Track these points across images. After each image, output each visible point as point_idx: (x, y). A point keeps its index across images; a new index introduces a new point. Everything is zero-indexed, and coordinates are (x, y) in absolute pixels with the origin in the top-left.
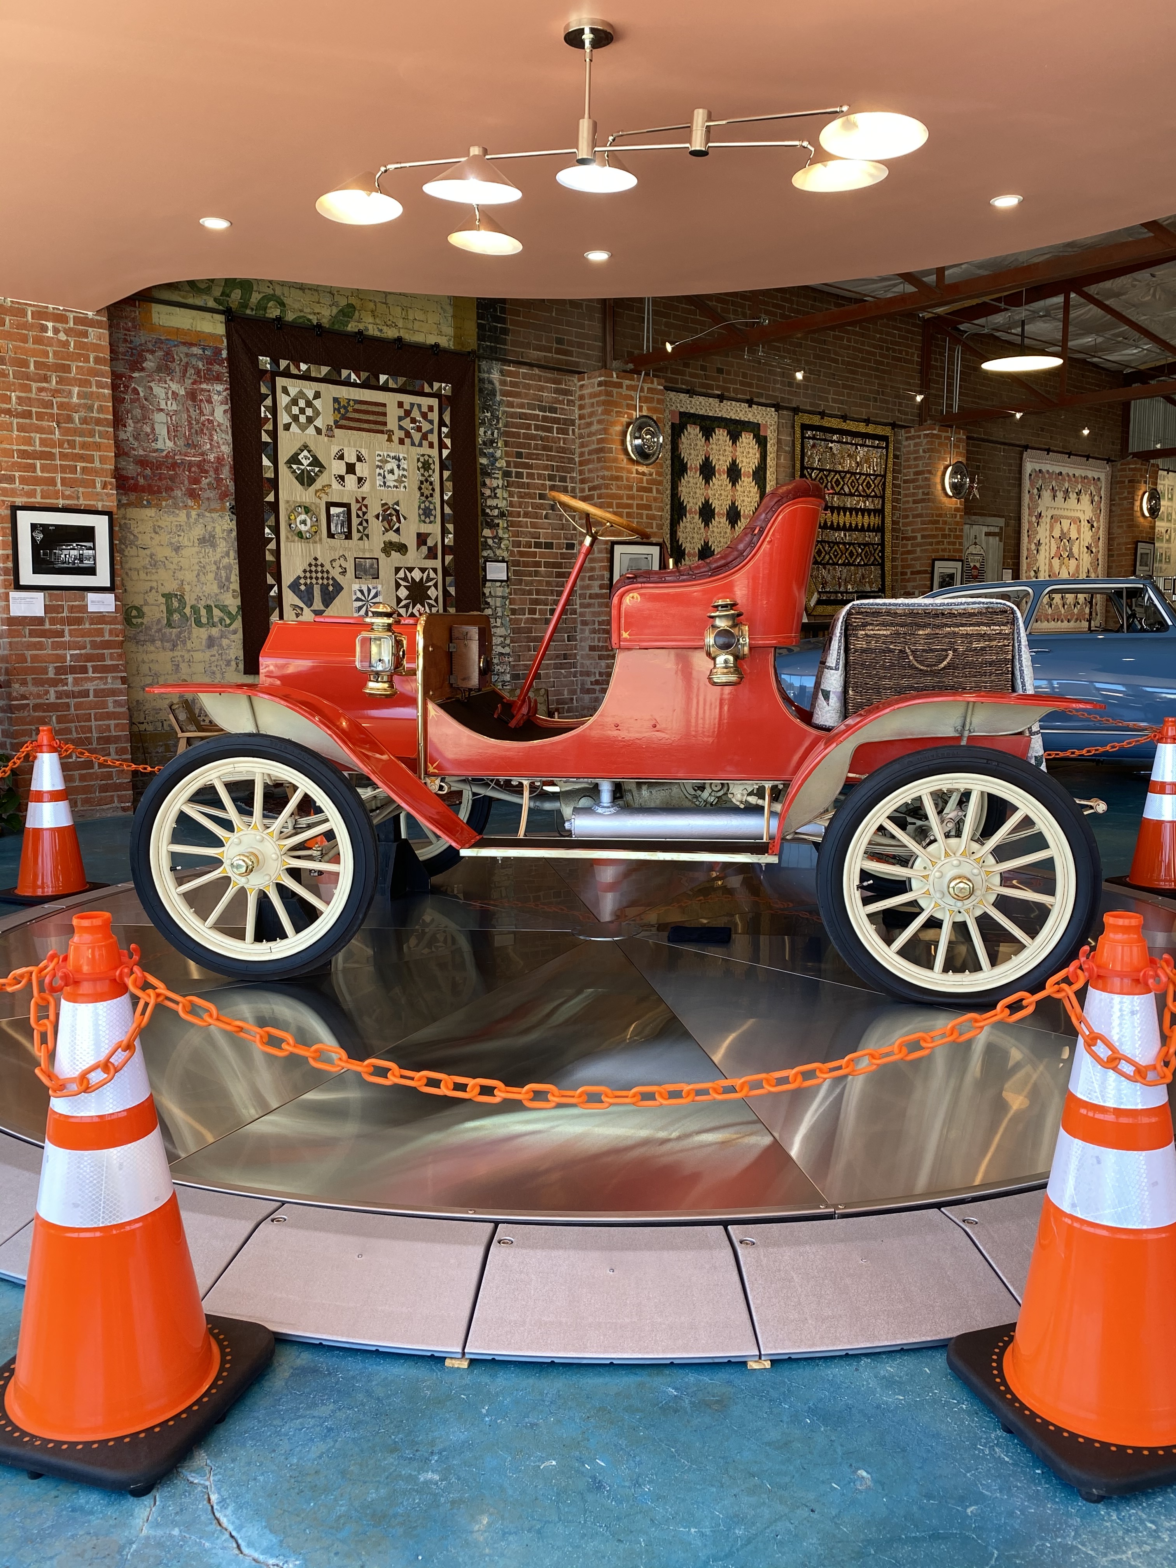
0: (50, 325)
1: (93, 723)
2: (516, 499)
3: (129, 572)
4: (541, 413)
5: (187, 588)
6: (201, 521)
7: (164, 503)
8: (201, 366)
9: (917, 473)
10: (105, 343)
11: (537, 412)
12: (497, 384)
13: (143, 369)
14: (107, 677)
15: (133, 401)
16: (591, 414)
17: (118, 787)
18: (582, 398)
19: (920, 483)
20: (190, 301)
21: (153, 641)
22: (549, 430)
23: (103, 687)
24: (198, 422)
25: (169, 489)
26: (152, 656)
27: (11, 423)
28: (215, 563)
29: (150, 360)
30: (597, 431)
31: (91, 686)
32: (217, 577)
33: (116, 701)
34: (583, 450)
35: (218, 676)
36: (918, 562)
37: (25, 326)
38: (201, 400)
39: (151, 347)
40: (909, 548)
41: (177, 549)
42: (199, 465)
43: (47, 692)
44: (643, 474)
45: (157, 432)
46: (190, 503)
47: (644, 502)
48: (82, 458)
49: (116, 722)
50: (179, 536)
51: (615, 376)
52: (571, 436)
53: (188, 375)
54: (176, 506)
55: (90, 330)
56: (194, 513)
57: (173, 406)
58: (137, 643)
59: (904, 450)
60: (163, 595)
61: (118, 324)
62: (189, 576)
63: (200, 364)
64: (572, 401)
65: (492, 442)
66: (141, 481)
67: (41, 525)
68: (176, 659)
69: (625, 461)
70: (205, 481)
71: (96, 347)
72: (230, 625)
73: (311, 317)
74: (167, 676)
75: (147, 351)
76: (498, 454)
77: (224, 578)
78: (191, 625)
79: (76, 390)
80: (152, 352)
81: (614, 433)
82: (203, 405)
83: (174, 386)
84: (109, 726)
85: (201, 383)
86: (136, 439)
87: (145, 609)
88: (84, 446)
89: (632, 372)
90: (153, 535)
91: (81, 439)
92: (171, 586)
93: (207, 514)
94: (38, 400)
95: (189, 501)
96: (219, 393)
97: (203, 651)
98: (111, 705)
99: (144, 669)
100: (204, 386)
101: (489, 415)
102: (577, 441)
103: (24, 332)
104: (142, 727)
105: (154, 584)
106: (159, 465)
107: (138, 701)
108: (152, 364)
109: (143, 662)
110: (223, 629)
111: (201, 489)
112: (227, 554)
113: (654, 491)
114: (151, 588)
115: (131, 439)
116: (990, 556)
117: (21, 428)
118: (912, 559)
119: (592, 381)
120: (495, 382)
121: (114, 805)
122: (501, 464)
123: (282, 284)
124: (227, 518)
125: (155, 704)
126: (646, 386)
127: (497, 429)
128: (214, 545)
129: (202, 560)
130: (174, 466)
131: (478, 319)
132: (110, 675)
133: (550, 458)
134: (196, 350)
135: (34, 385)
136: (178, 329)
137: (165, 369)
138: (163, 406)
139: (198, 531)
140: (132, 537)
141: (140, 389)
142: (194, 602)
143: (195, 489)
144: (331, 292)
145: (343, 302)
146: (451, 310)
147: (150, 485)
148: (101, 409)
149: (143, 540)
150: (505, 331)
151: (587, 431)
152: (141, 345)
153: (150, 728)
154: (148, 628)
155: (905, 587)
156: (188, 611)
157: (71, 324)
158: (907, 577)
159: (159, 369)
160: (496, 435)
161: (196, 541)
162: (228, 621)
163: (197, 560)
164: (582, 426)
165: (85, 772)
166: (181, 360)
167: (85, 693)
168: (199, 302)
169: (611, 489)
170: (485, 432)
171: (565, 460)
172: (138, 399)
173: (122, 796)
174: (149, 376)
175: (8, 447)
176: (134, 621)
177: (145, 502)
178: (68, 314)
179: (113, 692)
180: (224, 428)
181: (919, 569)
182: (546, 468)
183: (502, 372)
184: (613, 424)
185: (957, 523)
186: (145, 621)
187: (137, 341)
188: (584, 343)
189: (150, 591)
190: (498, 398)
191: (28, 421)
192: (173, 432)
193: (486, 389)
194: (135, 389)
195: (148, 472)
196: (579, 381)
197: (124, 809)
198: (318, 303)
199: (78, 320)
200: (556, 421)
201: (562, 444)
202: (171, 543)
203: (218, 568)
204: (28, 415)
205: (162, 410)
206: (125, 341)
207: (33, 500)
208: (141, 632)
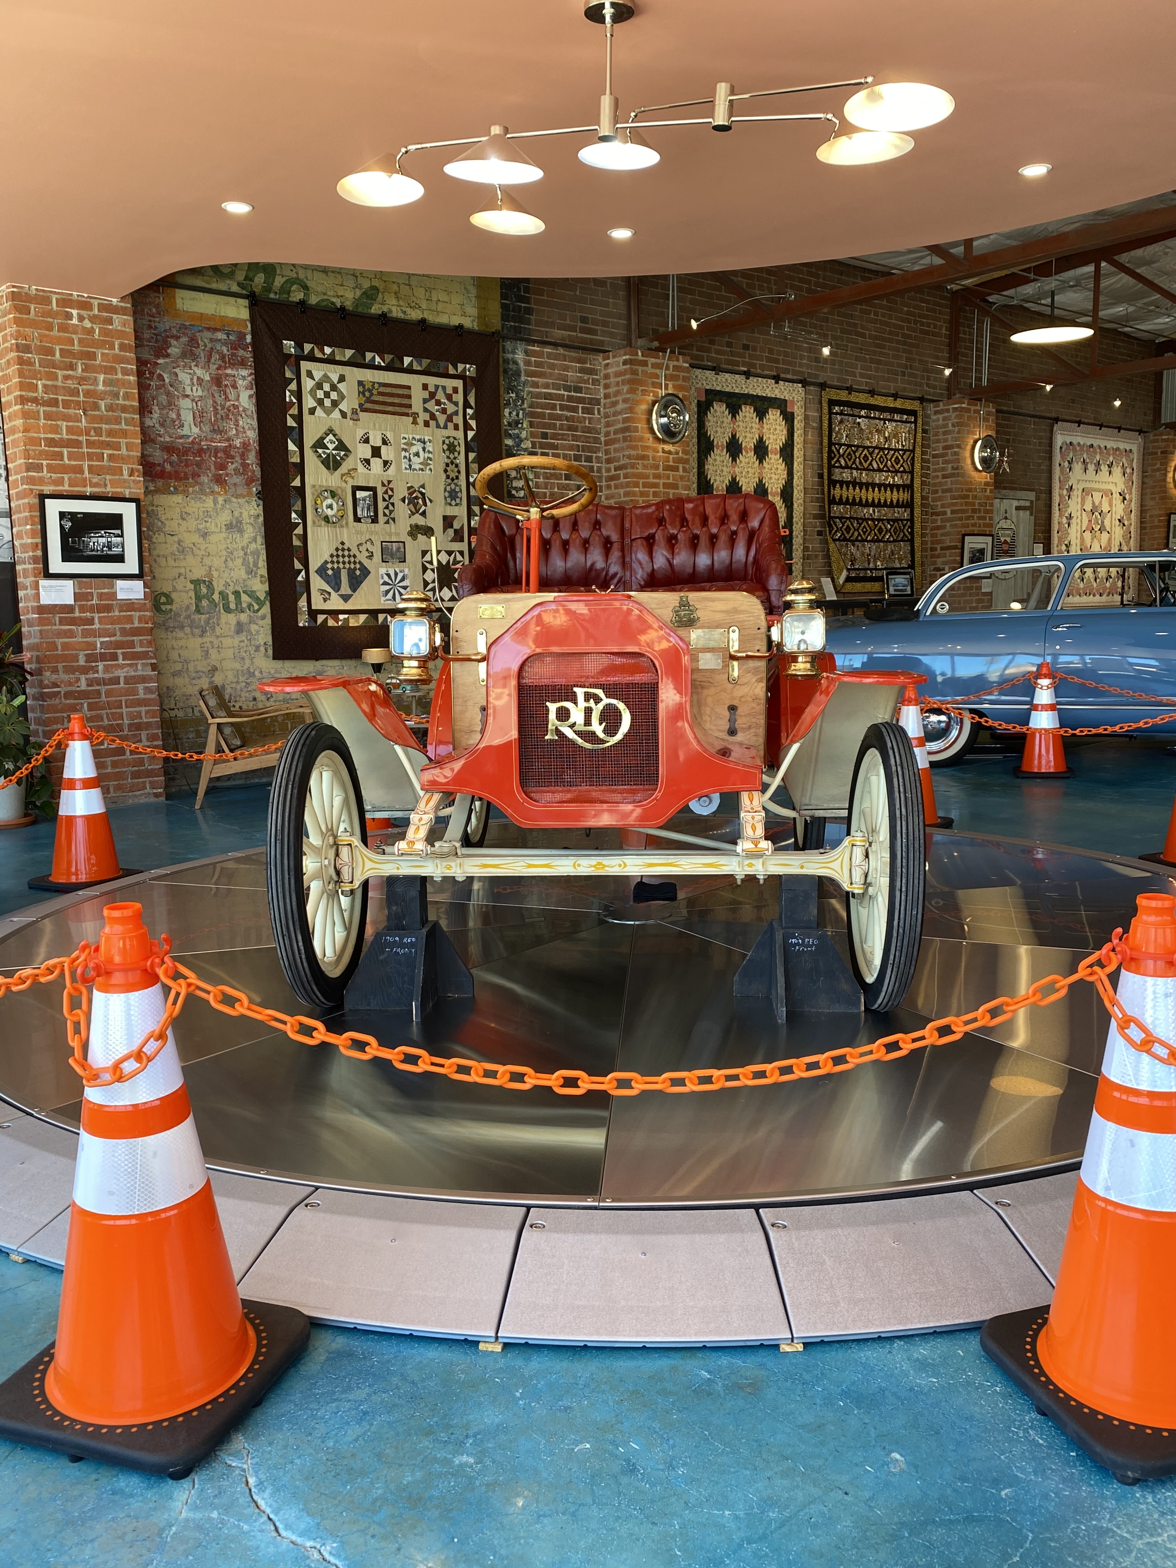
0: (75, 312)
1: (124, 710)
2: (542, 480)
3: (157, 559)
4: (566, 393)
5: (215, 574)
6: (228, 506)
7: (191, 489)
8: (225, 351)
9: (946, 448)
10: (130, 330)
11: (562, 392)
12: (521, 364)
13: (168, 356)
14: (137, 664)
15: (158, 388)
16: (617, 393)
17: (149, 773)
18: (607, 377)
19: (950, 457)
20: (214, 286)
21: (182, 628)
22: (575, 409)
23: (133, 674)
24: (223, 408)
25: (196, 475)
26: (181, 643)
27: (38, 412)
28: (243, 549)
29: (175, 347)
30: (622, 410)
31: (121, 674)
32: (245, 563)
33: (146, 688)
34: (609, 429)
35: (248, 662)
36: (948, 538)
37: (51, 314)
38: (226, 386)
39: (175, 332)
40: (939, 523)
41: (205, 535)
42: (226, 450)
43: (78, 680)
44: (670, 452)
45: (183, 418)
46: (217, 489)
47: (671, 481)
48: (108, 445)
49: (147, 708)
50: (206, 522)
51: (640, 354)
52: (596, 416)
53: (213, 360)
54: (202, 492)
55: (115, 316)
56: (220, 500)
57: (198, 392)
58: (166, 629)
59: (933, 424)
60: (192, 582)
61: (143, 310)
62: (217, 562)
63: (225, 349)
64: (597, 380)
65: (517, 423)
66: (168, 467)
67: (69, 513)
68: (206, 645)
69: (651, 439)
70: (231, 467)
71: (121, 334)
72: (258, 610)
73: (334, 300)
74: (196, 663)
75: (172, 337)
76: (524, 435)
77: (251, 564)
78: (219, 611)
79: (101, 377)
80: (177, 338)
81: (639, 412)
82: (228, 391)
83: (199, 372)
84: (140, 713)
85: (226, 368)
86: (162, 425)
87: (174, 596)
88: (110, 433)
89: (658, 349)
90: (181, 522)
91: (107, 426)
92: (199, 573)
93: (234, 500)
94: (64, 387)
95: (216, 487)
96: (244, 378)
97: (232, 637)
98: (141, 691)
99: (174, 655)
100: (229, 371)
101: (514, 395)
102: (603, 420)
103: (49, 319)
104: (173, 713)
105: (182, 571)
106: (186, 451)
107: (168, 687)
108: (177, 350)
109: (173, 648)
110: (252, 614)
111: (227, 475)
112: (255, 540)
113: (681, 469)
114: (180, 575)
115: (157, 426)
116: (1021, 530)
117: (48, 416)
118: (942, 535)
119: (616, 359)
120: (519, 362)
121: (146, 791)
122: (527, 444)
123: (306, 267)
124: (254, 503)
125: (184, 690)
126: (672, 364)
127: (522, 409)
128: (241, 531)
129: (229, 546)
130: (201, 451)
131: (502, 298)
132: (140, 662)
133: (575, 438)
134: (220, 335)
135: (60, 373)
136: (202, 314)
137: (189, 354)
138: (188, 392)
139: (225, 517)
140: (160, 524)
141: (165, 376)
142: (222, 588)
143: (221, 475)
144: (355, 275)
145: (366, 285)
146: (475, 291)
147: (176, 472)
148: (127, 396)
149: (172, 526)
150: (529, 311)
151: (612, 410)
152: (165, 331)
153: (181, 714)
154: (178, 615)
155: (935, 563)
156: (216, 597)
157: (96, 312)
158: (937, 553)
159: (184, 355)
160: (521, 416)
161: (223, 527)
162: (256, 607)
163: (225, 546)
164: (607, 406)
165: (116, 758)
166: (206, 346)
167: (116, 681)
168: (222, 287)
169: (637, 468)
170: (510, 413)
171: (591, 440)
172: (164, 385)
173: (154, 782)
174: (173, 362)
175: (36, 435)
176: (163, 608)
177: (172, 489)
178: (92, 301)
179: (144, 679)
180: (249, 413)
181: (948, 544)
182: (571, 448)
183: (526, 352)
184: (638, 403)
185: (988, 498)
186: (174, 607)
187: (161, 327)
188: (609, 322)
189: (179, 577)
190: (523, 378)
191: (54, 409)
192: (199, 417)
193: (511, 369)
194: (160, 376)
195: (175, 458)
196: (604, 360)
197: (156, 795)
198: (342, 285)
199: (102, 308)
200: (581, 400)
201: (587, 424)
202: (198, 529)
203: (246, 554)
204: (54, 403)
205: (187, 396)
206: (150, 327)
207: (61, 488)
208: (171, 618)
